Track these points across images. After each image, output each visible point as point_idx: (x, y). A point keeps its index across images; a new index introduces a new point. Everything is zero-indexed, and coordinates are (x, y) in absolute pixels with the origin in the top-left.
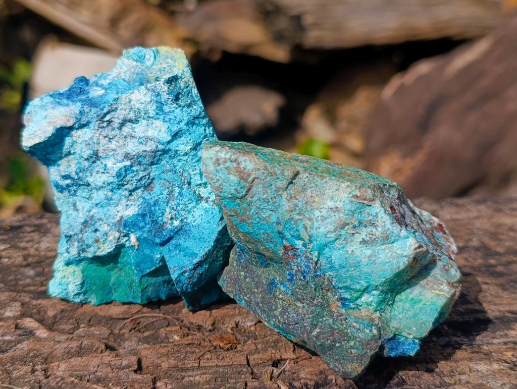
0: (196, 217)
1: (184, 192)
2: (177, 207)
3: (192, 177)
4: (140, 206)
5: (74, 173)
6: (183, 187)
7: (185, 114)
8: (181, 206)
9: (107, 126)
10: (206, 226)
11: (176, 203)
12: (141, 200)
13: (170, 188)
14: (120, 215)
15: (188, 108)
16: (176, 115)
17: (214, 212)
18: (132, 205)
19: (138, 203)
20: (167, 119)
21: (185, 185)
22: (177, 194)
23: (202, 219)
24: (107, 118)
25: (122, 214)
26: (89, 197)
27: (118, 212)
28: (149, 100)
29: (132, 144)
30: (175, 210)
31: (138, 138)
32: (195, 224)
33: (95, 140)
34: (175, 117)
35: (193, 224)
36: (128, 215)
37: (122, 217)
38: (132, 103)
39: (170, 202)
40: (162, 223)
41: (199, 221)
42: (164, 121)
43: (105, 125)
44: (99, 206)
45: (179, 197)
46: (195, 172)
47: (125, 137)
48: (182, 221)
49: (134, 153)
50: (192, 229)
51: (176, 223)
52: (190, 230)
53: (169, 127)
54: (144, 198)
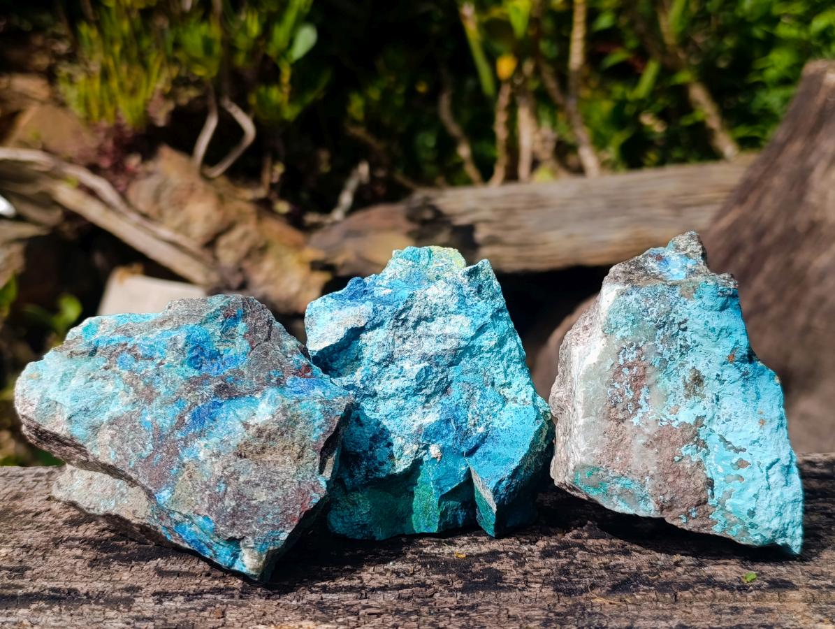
0: (504, 420)
1: (487, 393)
2: (480, 411)
3: (495, 376)
4: (440, 412)
5: (358, 382)
6: (486, 388)
7: (489, 307)
8: (486, 410)
9: (402, 325)
10: (520, 427)
11: (478, 407)
12: (440, 406)
13: (471, 391)
14: (416, 424)
15: (492, 300)
16: (479, 308)
17: (528, 411)
18: (429, 412)
19: (437, 410)
20: (470, 313)
21: (488, 385)
22: (478, 397)
23: (512, 421)
24: (403, 316)
25: (419, 423)
26: (375, 409)
27: (414, 421)
28: (450, 293)
29: (428, 343)
30: (478, 415)
31: (435, 336)
32: (504, 427)
33: (390, 340)
34: (479, 310)
35: (502, 428)
36: (430, 422)
37: (421, 426)
38: (428, 299)
39: (471, 407)
40: (466, 429)
41: (509, 423)
42: (467, 315)
43: (400, 324)
44: (389, 417)
45: (481, 400)
46: (498, 371)
47: (420, 337)
48: (487, 427)
49: (432, 353)
50: (501, 434)
51: (481, 430)
52: (499, 436)
53: (472, 321)
54: (442, 404)
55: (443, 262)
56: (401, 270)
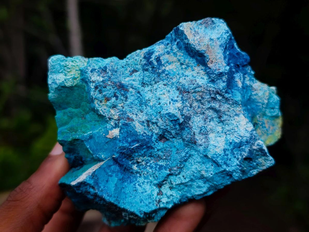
0: (143, 186)
1: (164, 171)
2: (149, 166)
3: (178, 176)
4: (145, 135)
5: (164, 68)
6: (168, 170)
7: (233, 168)
8: (151, 170)
9: (212, 98)
10: (138, 199)
11: (152, 165)
12: (150, 134)
13: (165, 157)
14: (134, 117)
15: (241, 170)
16: (232, 160)
17: (151, 205)
18: (145, 126)
19: (146, 131)
20: (227, 152)
21: (170, 171)
22: (161, 164)
23: (142, 193)
24: (219, 97)
25: (135, 119)
26: (144, 84)
27: (136, 114)
28: (242, 135)
29: (199, 120)
30: (146, 165)
31: (205, 126)
32: (137, 186)
33: (197, 89)
34: (230, 160)
35: (137, 184)
36: (135, 127)
37: (133, 120)
38: (236, 117)
39: (152, 158)
40: (133, 156)
41: (140, 189)
42: (225, 150)
43: (213, 96)
44: (139, 95)
45: (158, 166)
46: (182, 178)
47: (204, 113)
48: (137, 172)
49: (191, 124)
50: (132, 184)
51: (135, 167)
52: (131, 182)
53: (220, 155)
54: (152, 135)
55: (269, 127)
56: (260, 95)
